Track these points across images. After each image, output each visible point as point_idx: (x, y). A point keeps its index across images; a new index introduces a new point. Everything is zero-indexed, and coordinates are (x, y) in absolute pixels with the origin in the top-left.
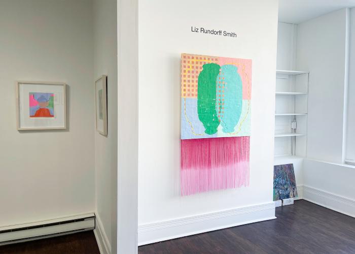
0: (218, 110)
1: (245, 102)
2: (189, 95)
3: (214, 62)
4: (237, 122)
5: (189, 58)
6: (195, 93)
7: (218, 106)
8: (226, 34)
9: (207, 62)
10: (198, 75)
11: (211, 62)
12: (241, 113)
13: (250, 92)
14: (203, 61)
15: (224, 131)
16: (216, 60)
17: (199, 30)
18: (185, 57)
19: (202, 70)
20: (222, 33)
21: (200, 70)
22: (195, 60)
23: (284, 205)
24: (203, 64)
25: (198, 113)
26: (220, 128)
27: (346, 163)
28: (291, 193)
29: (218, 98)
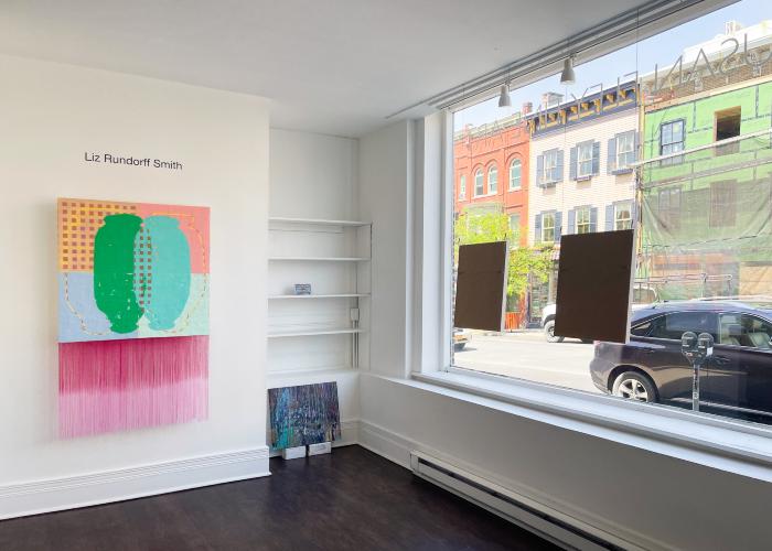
0: (138, 292)
1: (195, 278)
2: (75, 267)
3: (129, 212)
4: (180, 311)
5: (74, 205)
6: (88, 263)
7: (138, 285)
8: (158, 164)
9: (113, 211)
10: (95, 233)
11: (121, 211)
12: (187, 295)
13: (207, 261)
14: (104, 209)
15: (152, 326)
16: (133, 208)
17: (102, 158)
18: (65, 204)
19: (101, 226)
20: (152, 163)
21: (97, 226)
22: (87, 209)
23: (310, 454)
24: (104, 215)
25: (96, 297)
26: (143, 322)
27: (414, 378)
28: (328, 434)
29: (137, 271)
